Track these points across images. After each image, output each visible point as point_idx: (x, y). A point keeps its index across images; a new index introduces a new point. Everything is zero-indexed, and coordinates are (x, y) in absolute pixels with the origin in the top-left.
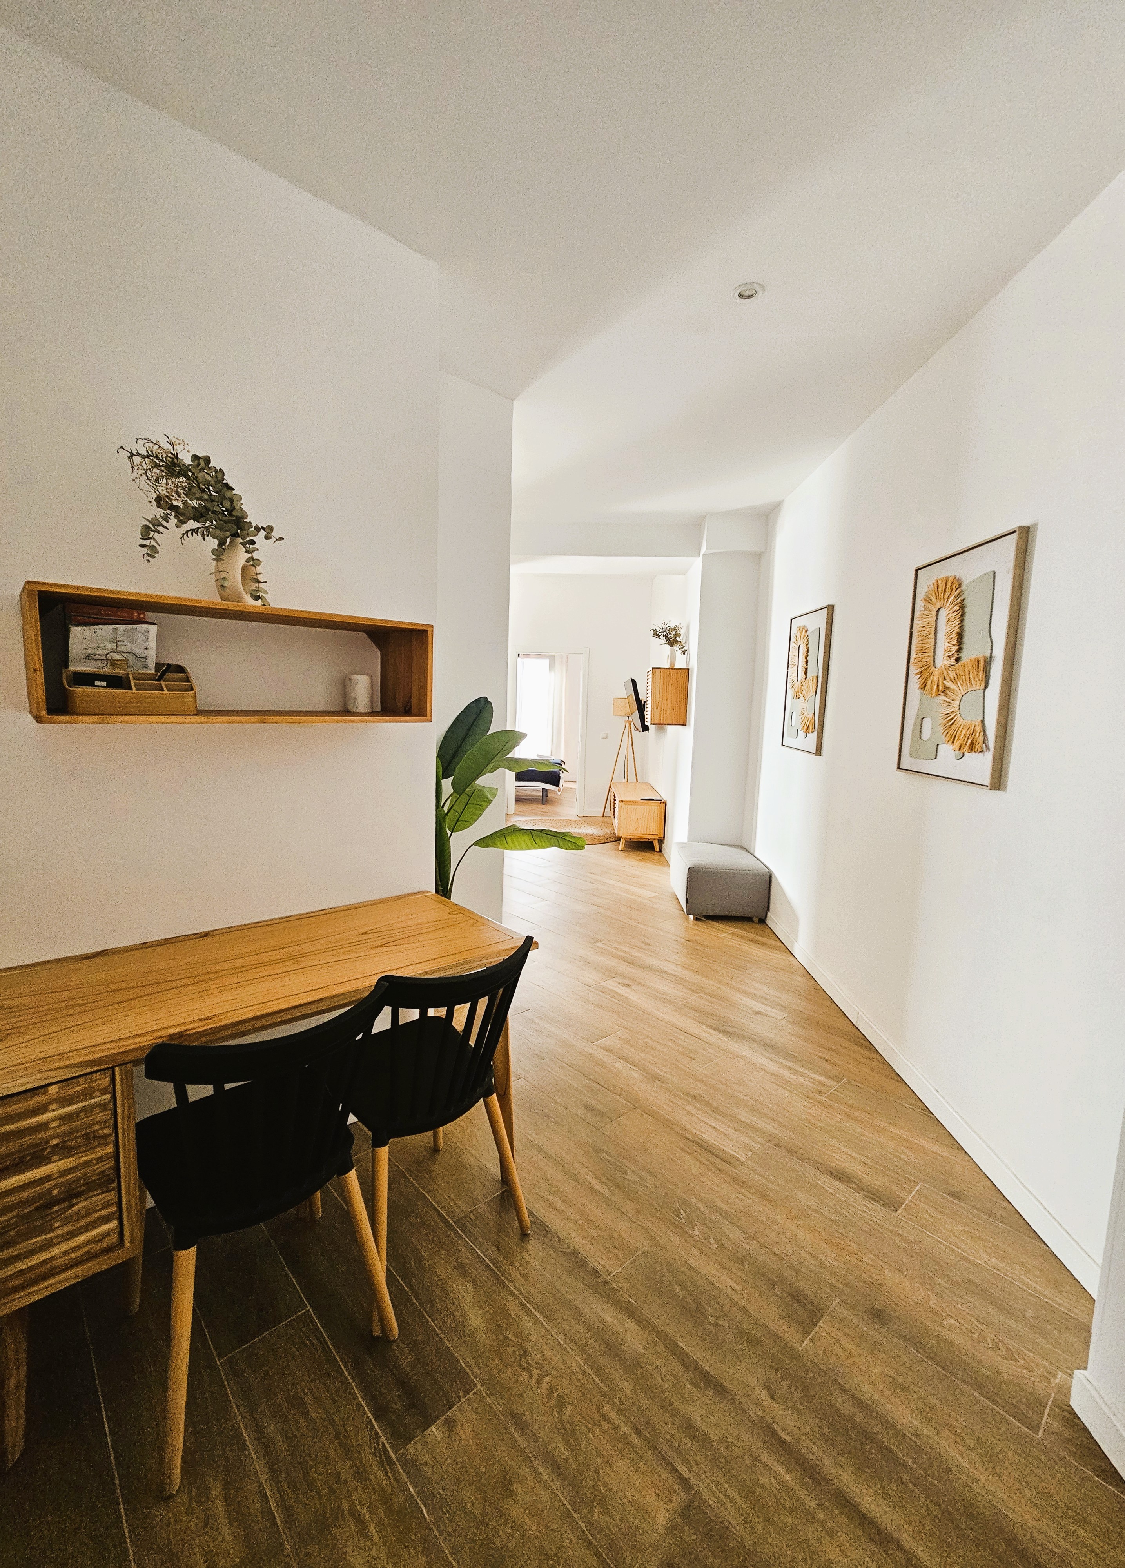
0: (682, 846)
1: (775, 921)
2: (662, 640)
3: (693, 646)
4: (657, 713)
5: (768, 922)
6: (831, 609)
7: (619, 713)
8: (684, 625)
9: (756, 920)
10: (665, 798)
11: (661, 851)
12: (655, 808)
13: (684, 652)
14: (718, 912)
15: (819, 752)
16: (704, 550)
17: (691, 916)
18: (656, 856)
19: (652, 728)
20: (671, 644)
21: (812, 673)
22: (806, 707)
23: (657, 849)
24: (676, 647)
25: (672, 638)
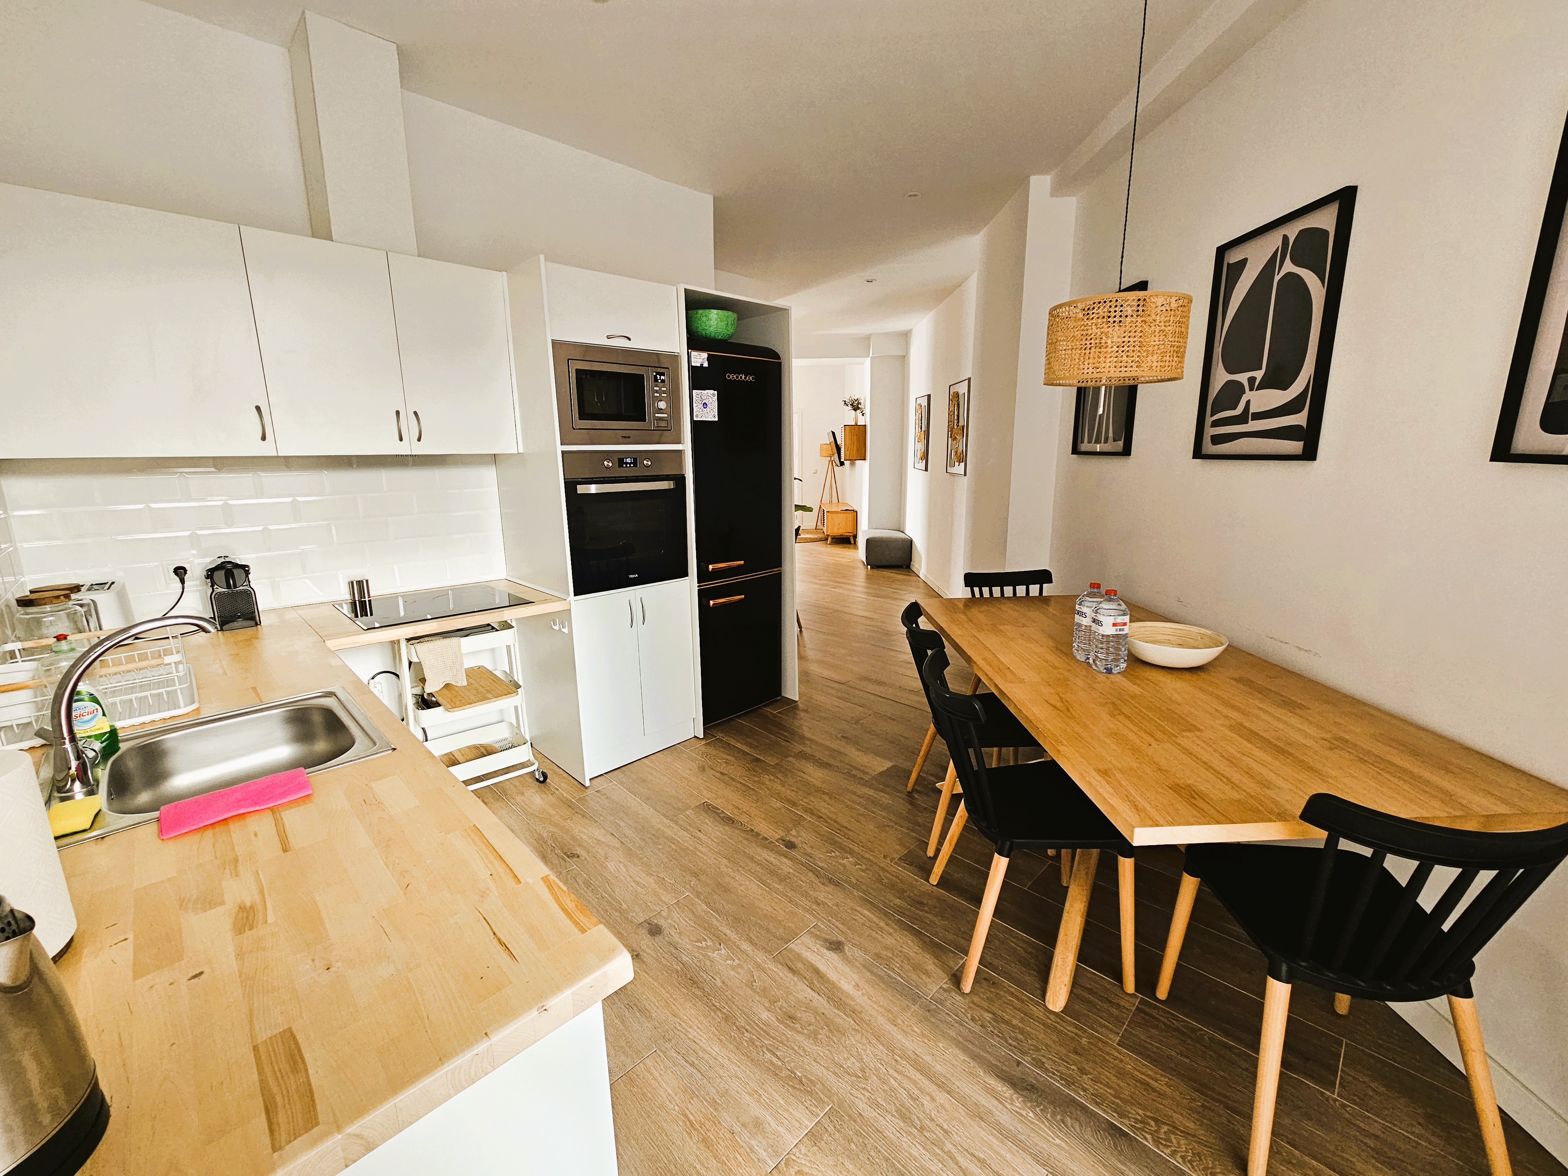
0: (864, 531)
1: (915, 566)
2: (850, 407)
3: (867, 411)
4: (848, 453)
5: (912, 567)
6: (929, 396)
7: (825, 455)
8: (863, 398)
9: (905, 567)
10: (856, 509)
11: (855, 543)
12: (850, 516)
13: (863, 415)
14: (884, 563)
15: (926, 470)
16: (871, 355)
17: (869, 567)
18: (852, 546)
19: (847, 463)
20: (855, 410)
21: (923, 429)
22: (921, 447)
23: (852, 542)
24: (858, 411)
25: (856, 406)
